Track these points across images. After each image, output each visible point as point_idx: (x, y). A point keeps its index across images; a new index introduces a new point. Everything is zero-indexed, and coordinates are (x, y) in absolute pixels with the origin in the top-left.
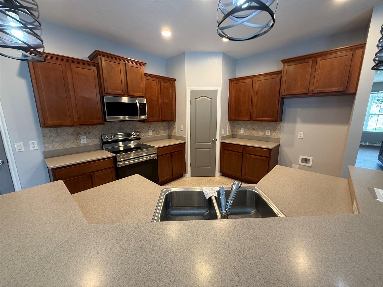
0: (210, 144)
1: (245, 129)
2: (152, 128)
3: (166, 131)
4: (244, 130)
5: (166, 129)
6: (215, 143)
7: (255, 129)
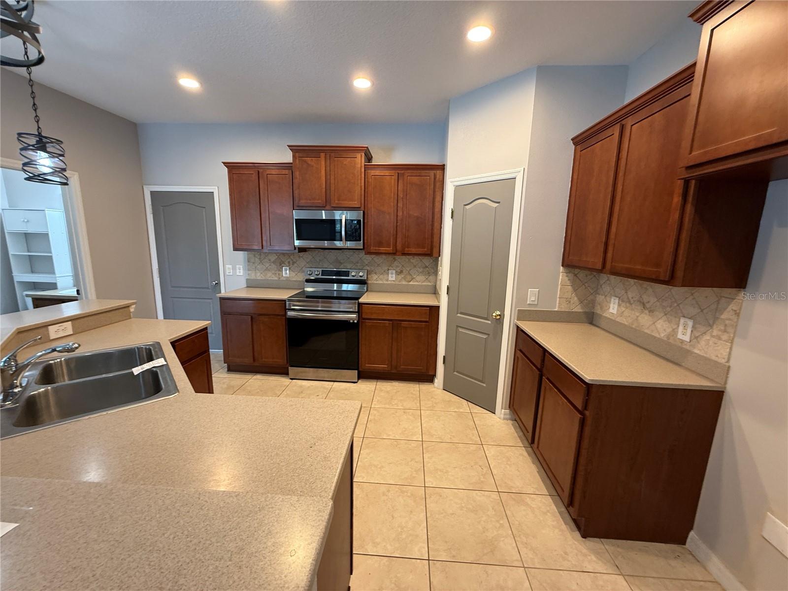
0: (489, 322)
1: (623, 301)
2: (397, 267)
3: (431, 277)
4: (619, 305)
5: (429, 273)
6: (500, 320)
7: (648, 306)
